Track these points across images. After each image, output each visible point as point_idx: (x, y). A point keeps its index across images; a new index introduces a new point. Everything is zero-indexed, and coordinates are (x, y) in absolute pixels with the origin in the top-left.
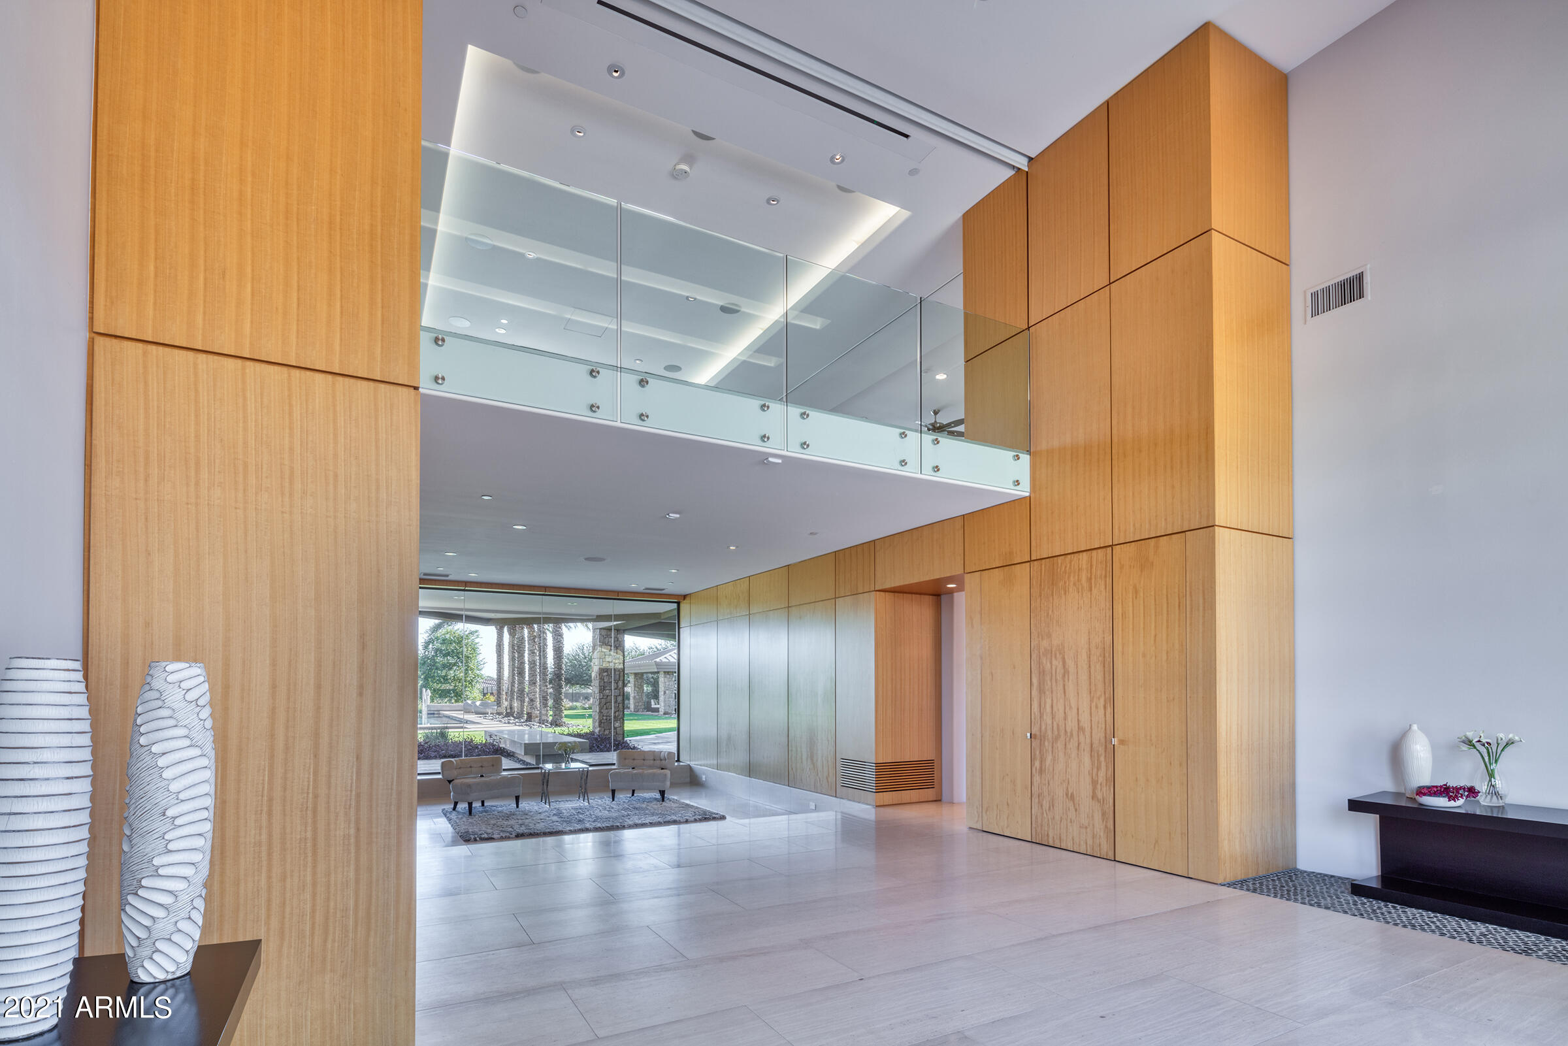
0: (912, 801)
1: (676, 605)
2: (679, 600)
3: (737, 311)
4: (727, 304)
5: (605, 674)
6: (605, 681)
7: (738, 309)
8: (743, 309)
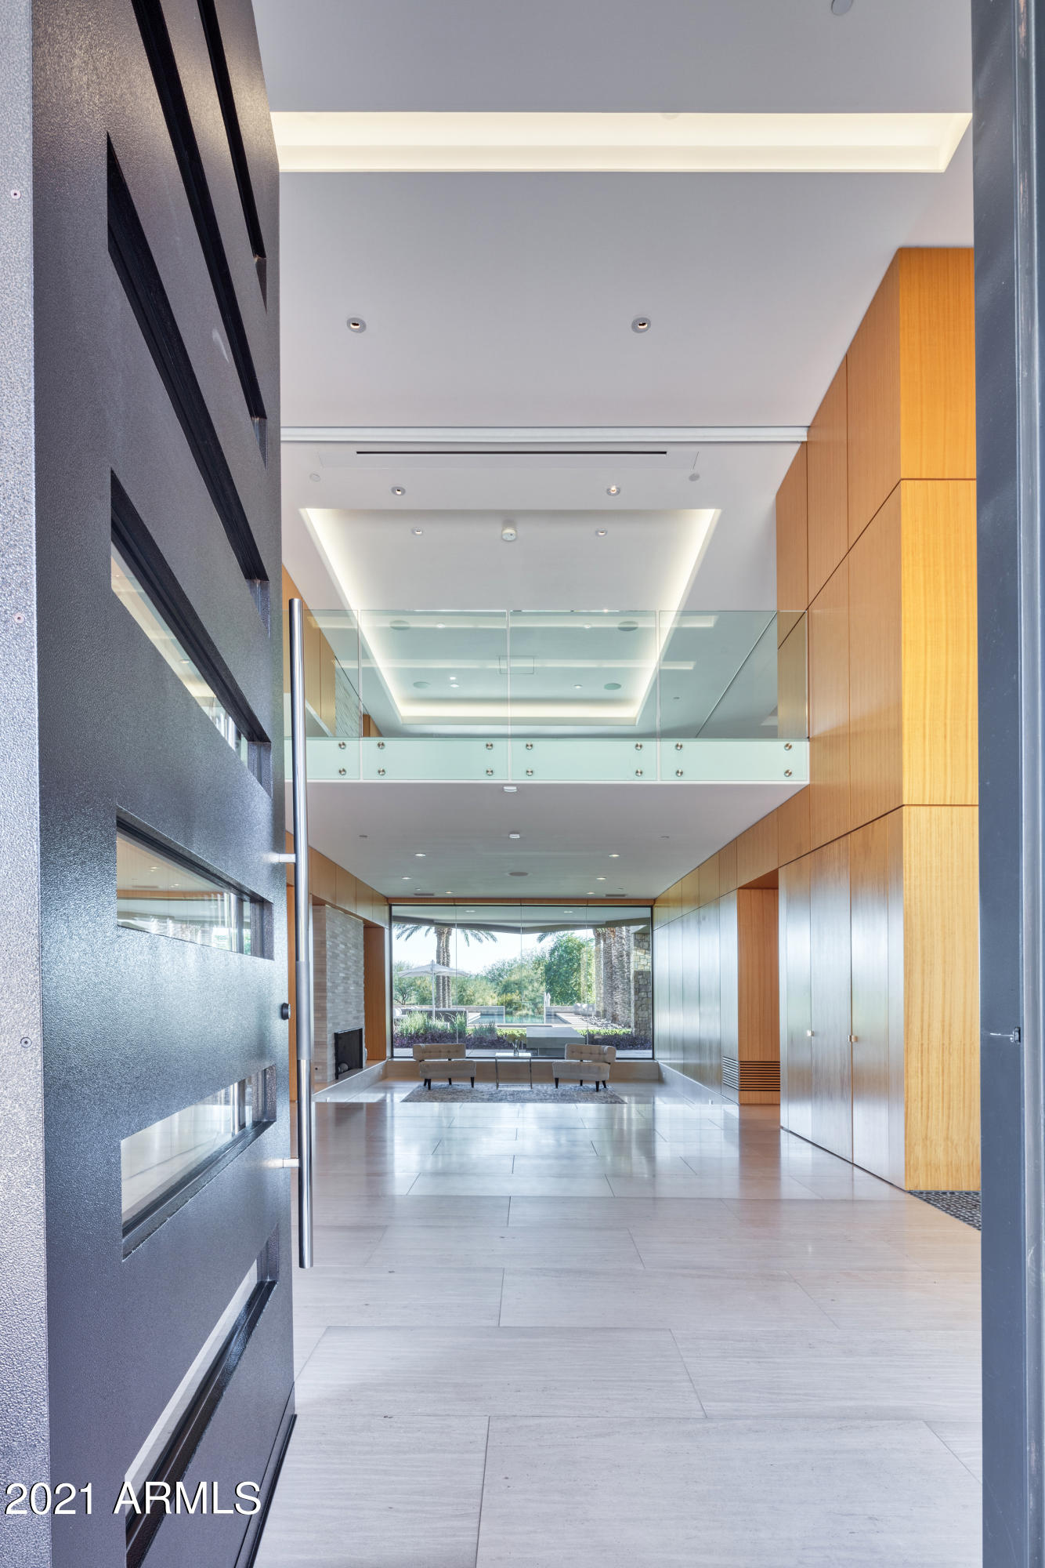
0: (763, 1102)
1: (649, 909)
2: (651, 903)
3: (635, 628)
4: (621, 623)
5: (640, 977)
6: (641, 983)
7: (635, 626)
8: (640, 626)
